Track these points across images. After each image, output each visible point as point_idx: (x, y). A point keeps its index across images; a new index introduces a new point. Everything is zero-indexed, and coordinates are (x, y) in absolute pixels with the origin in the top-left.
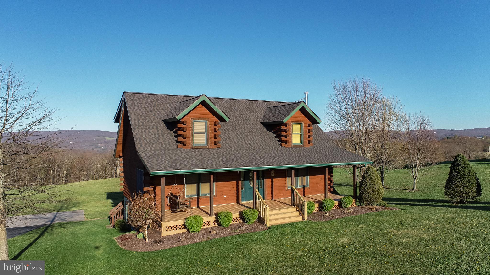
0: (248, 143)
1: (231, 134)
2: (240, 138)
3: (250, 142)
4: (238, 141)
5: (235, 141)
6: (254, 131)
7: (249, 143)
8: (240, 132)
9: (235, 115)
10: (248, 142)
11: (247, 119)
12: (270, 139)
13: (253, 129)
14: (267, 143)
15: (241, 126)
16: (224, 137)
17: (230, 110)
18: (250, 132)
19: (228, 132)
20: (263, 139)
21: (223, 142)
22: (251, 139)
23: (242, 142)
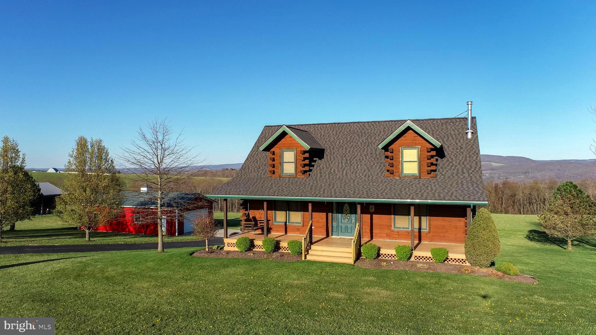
0: (344, 173)
1: (333, 163)
2: (340, 167)
3: (348, 171)
4: (336, 170)
5: (333, 170)
6: (366, 158)
7: (346, 173)
8: (347, 160)
9: (359, 140)
10: (347, 171)
11: (370, 144)
12: (379, 168)
13: (366, 157)
14: (369, 173)
15: (354, 154)
16: (323, 166)
17: (357, 135)
18: (360, 160)
19: (332, 160)
20: (370, 168)
21: (317, 171)
22: (354, 168)
23: (339, 171)
